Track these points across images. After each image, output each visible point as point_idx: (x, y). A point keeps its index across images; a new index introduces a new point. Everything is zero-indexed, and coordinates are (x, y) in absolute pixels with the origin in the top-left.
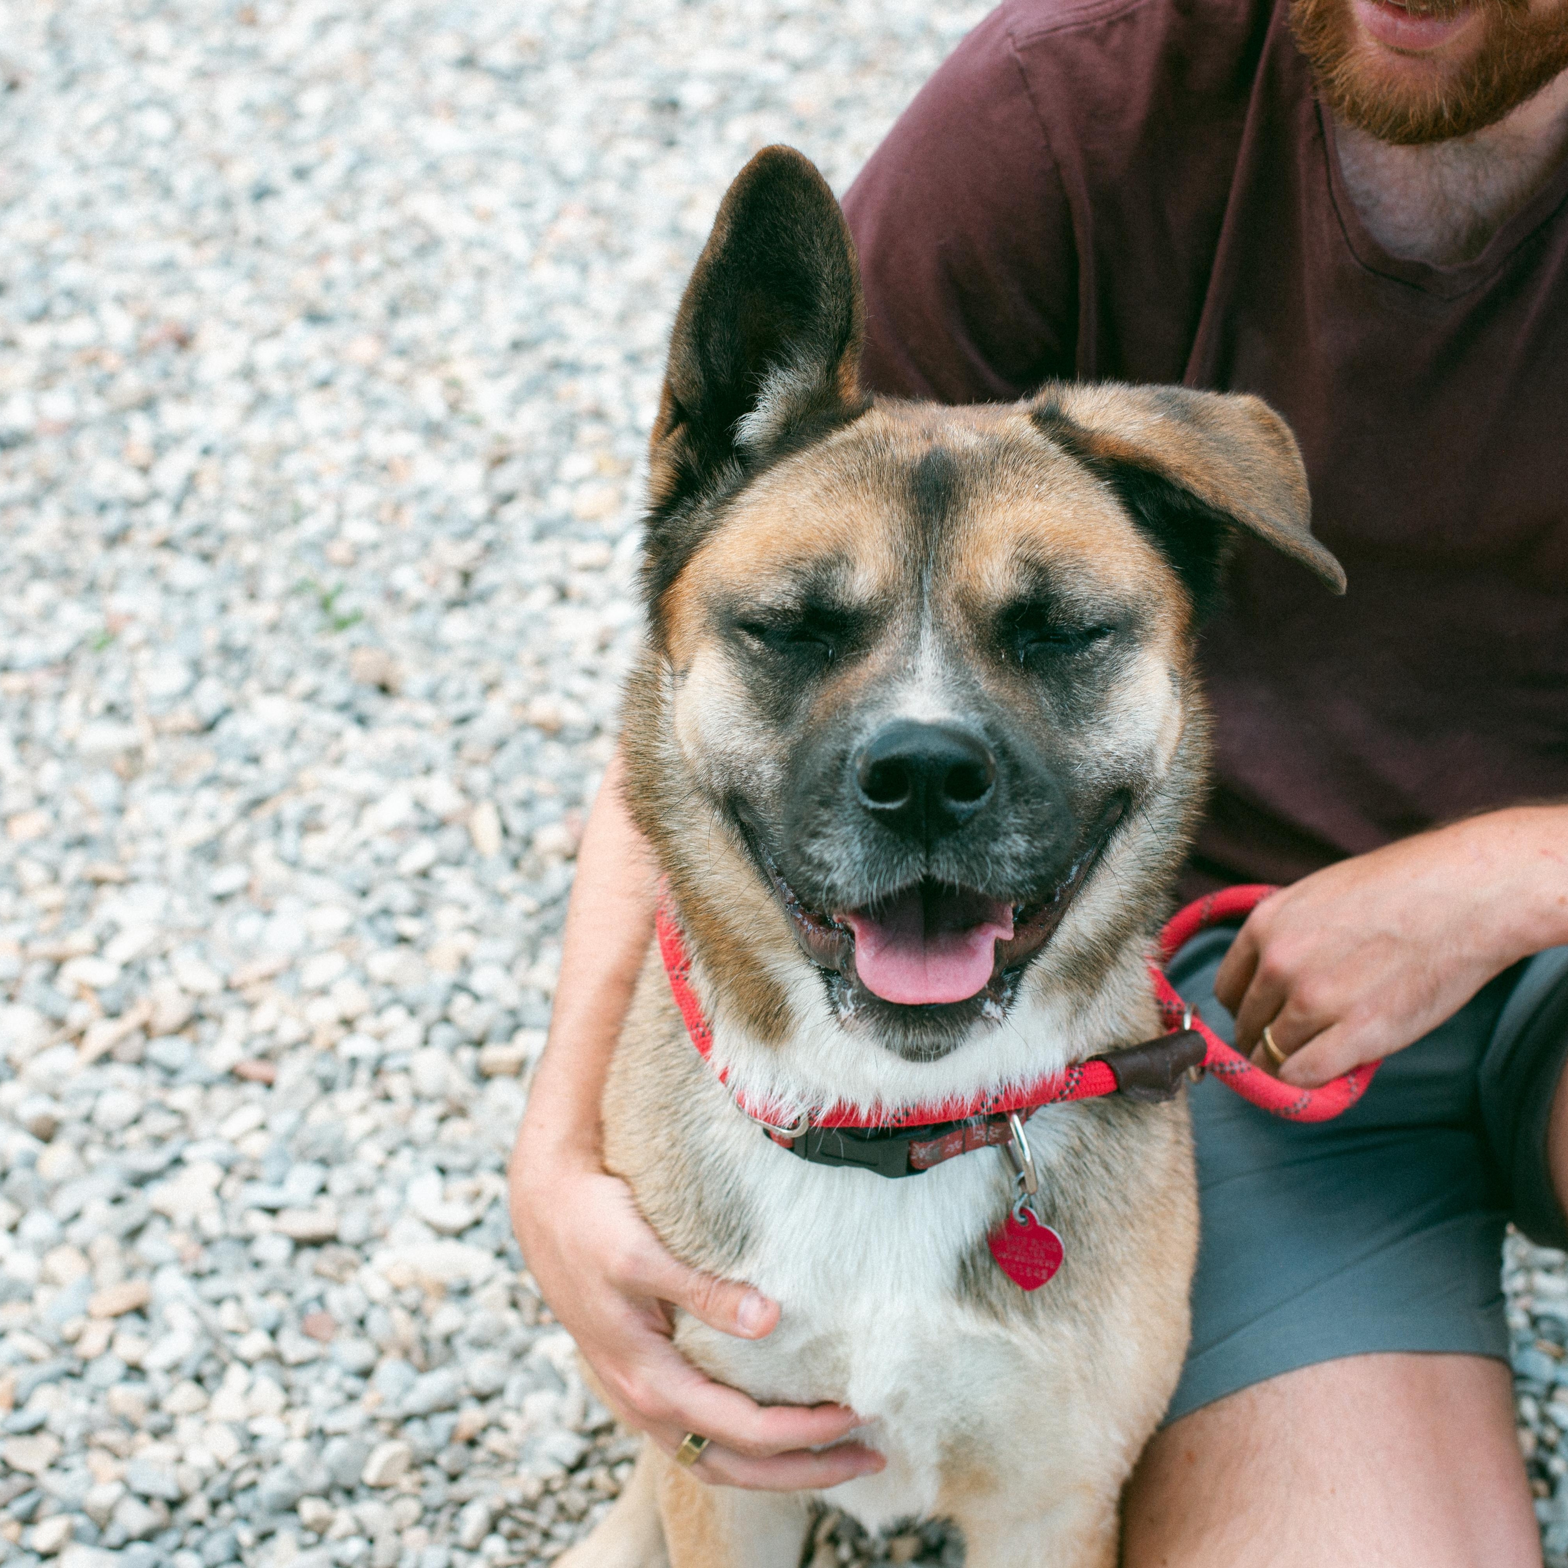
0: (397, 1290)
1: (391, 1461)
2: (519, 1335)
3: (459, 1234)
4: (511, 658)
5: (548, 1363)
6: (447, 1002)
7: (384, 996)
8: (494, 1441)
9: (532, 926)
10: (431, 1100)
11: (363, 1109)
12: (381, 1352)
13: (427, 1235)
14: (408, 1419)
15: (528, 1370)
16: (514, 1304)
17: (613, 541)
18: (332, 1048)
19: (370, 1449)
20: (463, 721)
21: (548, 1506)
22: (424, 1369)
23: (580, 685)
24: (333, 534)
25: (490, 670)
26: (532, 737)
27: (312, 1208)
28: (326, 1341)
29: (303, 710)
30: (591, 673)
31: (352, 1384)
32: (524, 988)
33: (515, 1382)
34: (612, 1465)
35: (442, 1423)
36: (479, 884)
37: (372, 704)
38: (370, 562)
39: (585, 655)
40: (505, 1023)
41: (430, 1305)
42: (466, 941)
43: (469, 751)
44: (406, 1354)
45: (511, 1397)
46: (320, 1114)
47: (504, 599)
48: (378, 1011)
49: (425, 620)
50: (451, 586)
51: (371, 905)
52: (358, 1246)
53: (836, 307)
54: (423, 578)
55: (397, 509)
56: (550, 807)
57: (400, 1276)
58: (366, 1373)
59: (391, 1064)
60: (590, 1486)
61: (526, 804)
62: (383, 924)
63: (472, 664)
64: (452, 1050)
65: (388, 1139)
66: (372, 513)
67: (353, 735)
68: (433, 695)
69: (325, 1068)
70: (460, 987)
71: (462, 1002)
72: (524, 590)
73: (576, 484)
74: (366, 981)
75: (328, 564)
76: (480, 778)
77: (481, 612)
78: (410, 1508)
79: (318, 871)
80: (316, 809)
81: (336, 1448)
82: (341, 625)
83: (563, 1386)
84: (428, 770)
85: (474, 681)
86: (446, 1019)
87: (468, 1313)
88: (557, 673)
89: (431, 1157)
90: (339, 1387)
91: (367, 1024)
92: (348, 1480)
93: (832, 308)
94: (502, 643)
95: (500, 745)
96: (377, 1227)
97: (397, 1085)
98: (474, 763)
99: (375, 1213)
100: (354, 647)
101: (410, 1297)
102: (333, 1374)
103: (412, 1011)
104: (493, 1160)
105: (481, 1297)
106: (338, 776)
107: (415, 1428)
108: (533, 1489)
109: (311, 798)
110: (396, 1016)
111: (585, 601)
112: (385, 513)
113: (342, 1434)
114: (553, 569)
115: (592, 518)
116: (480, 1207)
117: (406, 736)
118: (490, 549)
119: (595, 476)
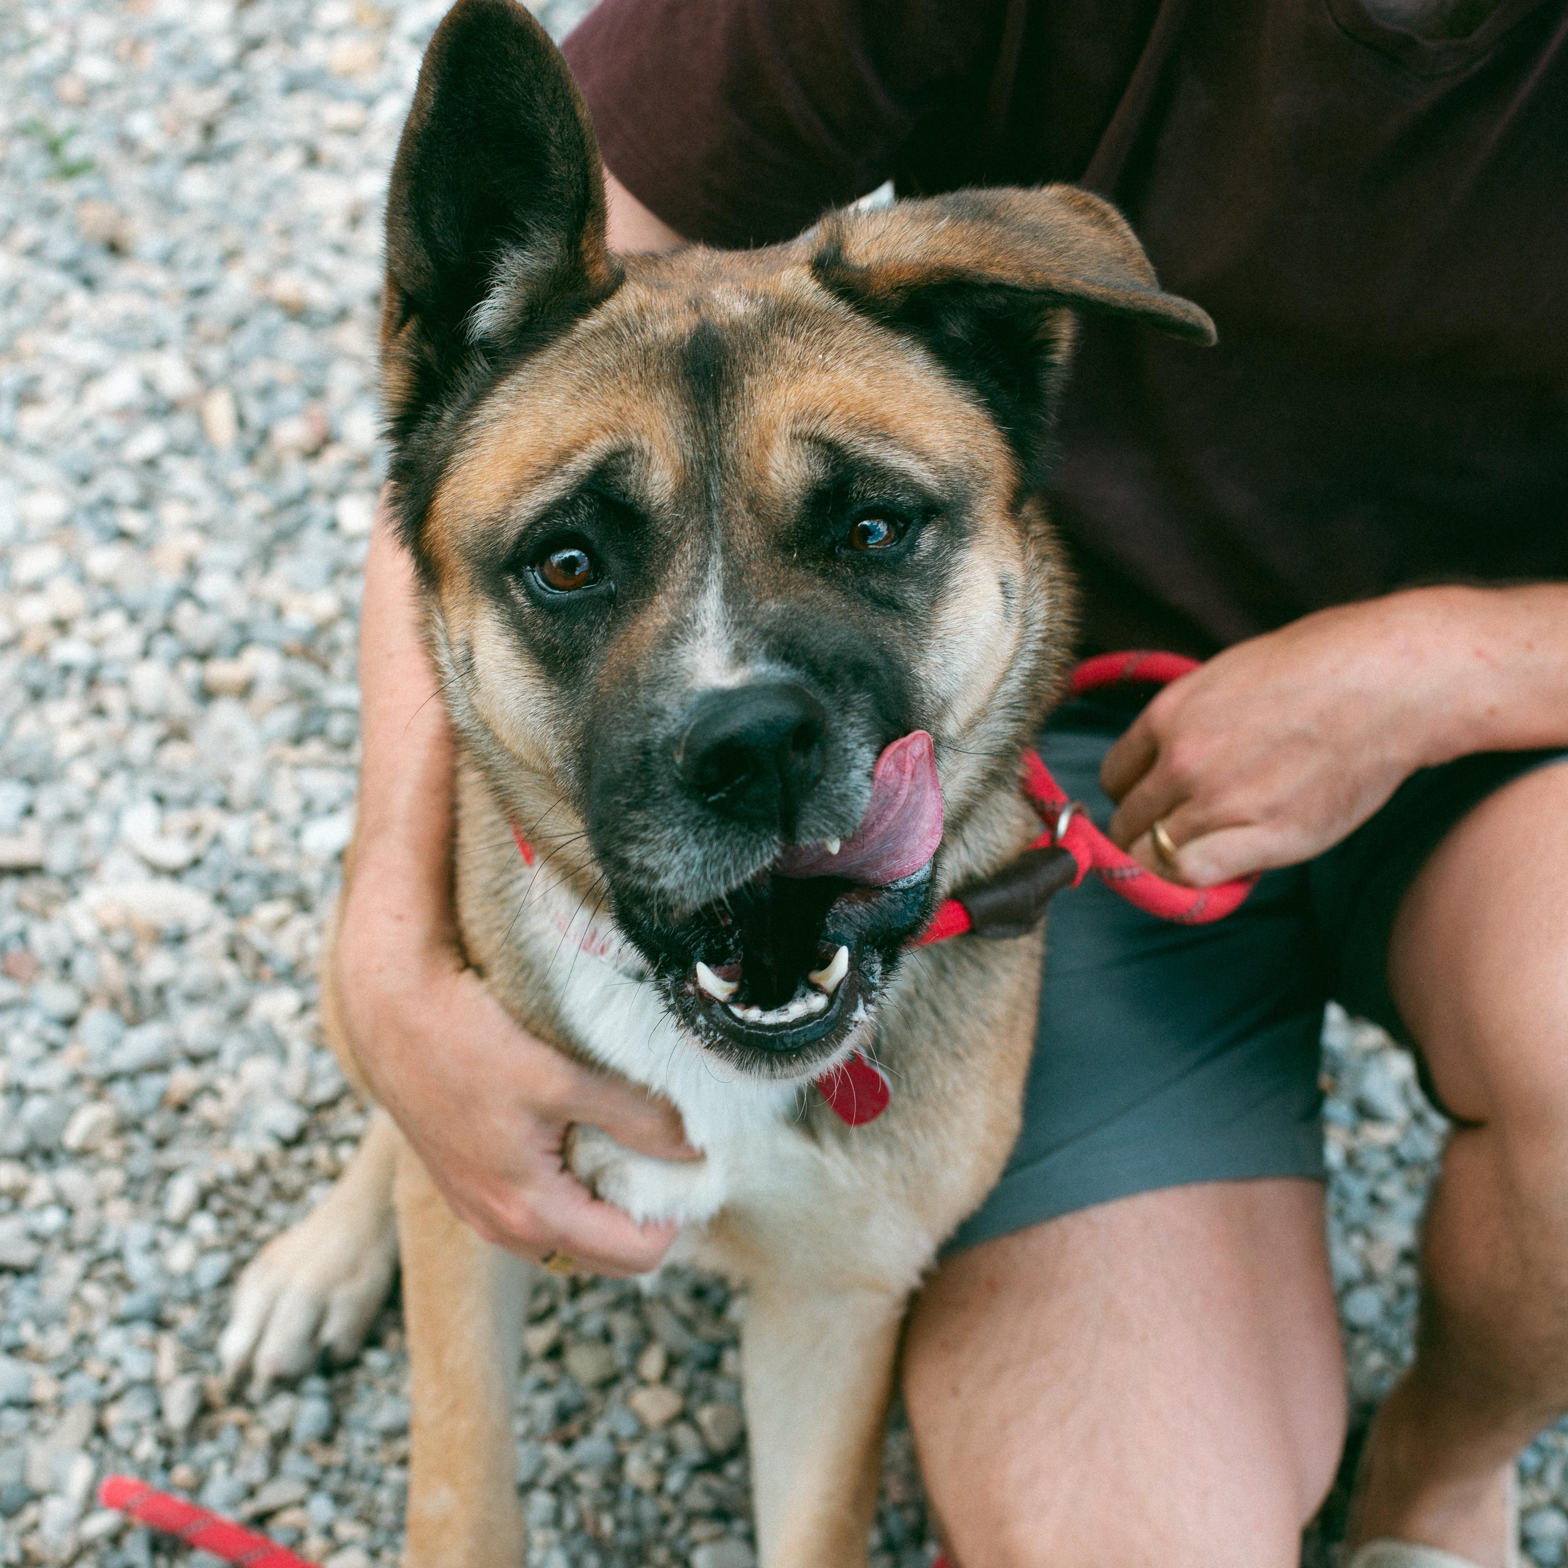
0: (106, 931)
1: (93, 1129)
2: (237, 991)
3: (176, 874)
4: (253, 225)
6: (170, 609)
7: (102, 597)
8: (207, 1108)
9: (266, 531)
10: (152, 718)
11: (76, 724)
12: (87, 999)
13: (140, 874)
14: (112, 1078)
15: (246, 1032)
16: (233, 955)
17: (370, 102)
18: (42, 653)
19: (71, 1111)
20: (199, 292)
21: (262, 1184)
22: (134, 1021)
23: (327, 262)
24: (65, 67)
25: (231, 236)
26: (274, 318)
27: (17, 833)
28: (29, 983)
29: (23, 267)
30: (340, 250)
31: (55, 1033)
32: (254, 599)
33: (232, 1046)
34: (335, 1142)
35: (152, 1084)
36: (211, 478)
37: (99, 264)
38: (105, 104)
39: (334, 228)
40: (231, 638)
41: (142, 950)
42: (192, 542)
43: (206, 327)
44: (114, 1003)
45: (228, 1059)
46: (27, 726)
47: (248, 158)
48: (95, 613)
49: (161, 175)
50: (192, 140)
51: (92, 494)
52: (66, 879)
54: (162, 127)
55: (136, 46)
56: (290, 398)
57: (111, 916)
58: (70, 1022)
59: (108, 674)
60: (310, 1165)
61: (266, 392)
62: (105, 518)
63: (212, 229)
64: (174, 664)
65: (103, 759)
66: (107, 48)
67: (78, 299)
68: (168, 260)
69: (35, 675)
70: (186, 594)
71: (186, 612)
72: (271, 150)
73: (332, 34)
74: (83, 578)
75: (57, 102)
76: (215, 359)
77: (224, 170)
78: (114, 1178)
79: (37, 451)
80: (35, 380)
81: (35, 1107)
82: (70, 172)
83: (282, 1052)
84: (159, 345)
85: (213, 249)
86: (168, 629)
87: (182, 962)
88: (301, 244)
89: (146, 783)
90: (39, 1037)
91: (83, 628)
92: (46, 1141)
94: (245, 207)
95: (238, 324)
96: (88, 857)
97: (113, 699)
98: (210, 340)
99: (84, 842)
100: (83, 199)
101: (120, 940)
102: (33, 1021)
103: (133, 616)
104: (213, 792)
105: (196, 946)
106: (60, 344)
107: (121, 1091)
108: (247, 1164)
109: (32, 366)
110: (113, 621)
111: (336, 168)
112: (124, 49)
113: (42, 1091)
114: (303, 128)
115: (348, 74)
116: (200, 845)
117: (136, 304)
118: (236, 100)
119: (353, 26)
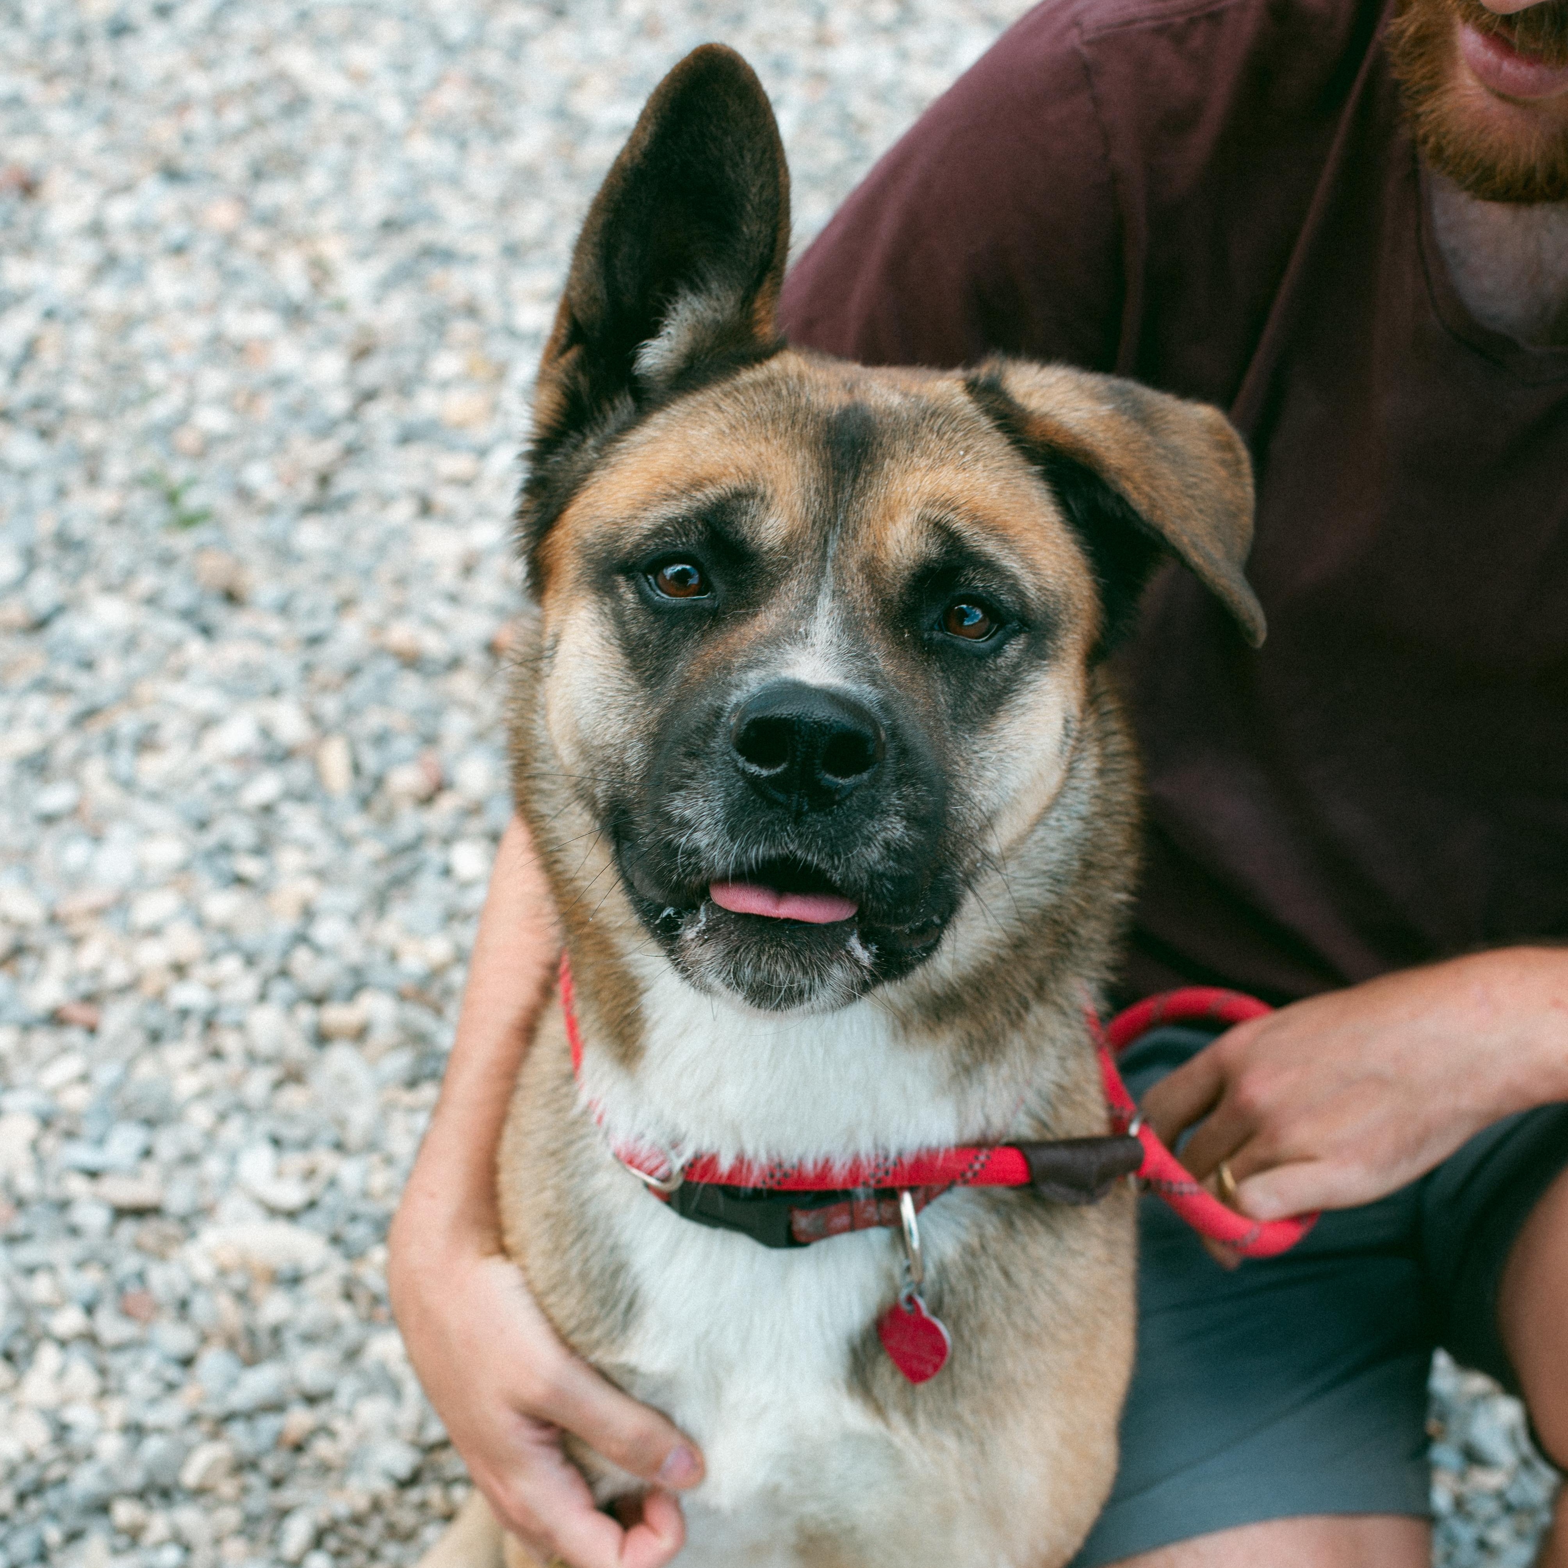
0: (223, 1272)
1: (211, 1468)
2: (352, 1333)
3: (291, 1215)
4: (367, 574)
5: (382, 1367)
6: (286, 954)
7: (219, 942)
8: (323, 1448)
9: (380, 877)
10: (269, 1061)
11: (194, 1066)
12: (204, 1339)
13: (256, 1215)
14: (229, 1418)
15: (361, 1373)
16: (348, 1297)
17: (482, 452)
18: (160, 998)
19: (188, 1450)
20: (315, 641)
21: (377, 1524)
22: (251, 1361)
23: (441, 611)
24: (183, 418)
25: (346, 586)
26: (388, 666)
27: (135, 1175)
28: (147, 1322)
29: (142, 616)
30: (453, 599)
31: (173, 1373)
32: (370, 943)
33: (347, 1387)
34: (448, 1483)
35: (269, 1425)
36: (327, 824)
37: (216, 613)
38: (222, 455)
39: (447, 578)
40: (347, 983)
41: (259, 1291)
42: (307, 887)
43: (323, 674)
44: (231, 1343)
45: (342, 1400)
46: (146, 1069)
47: (362, 509)
48: (213, 957)
49: (277, 525)
50: (307, 490)
51: (210, 839)
52: (184, 1220)
53: (759, 232)
54: (279, 478)
55: (253, 397)
56: (404, 745)
57: (228, 1257)
58: (187, 1362)
59: (226, 1017)
60: (423, 1506)
61: (381, 739)
62: (223, 863)
63: (327, 578)
64: (290, 1007)
65: (219, 1102)
66: (225, 400)
67: (195, 648)
68: (284, 609)
69: (154, 1018)
70: (301, 938)
71: (302, 957)
72: (385, 500)
73: (444, 385)
74: (201, 923)
75: (174, 452)
76: (330, 707)
77: (339, 520)
78: (230, 1517)
79: (155, 797)
80: (153, 728)
81: (154, 1446)
82: (189, 521)
83: (396, 1392)
84: (275, 692)
85: (329, 597)
86: (284, 973)
87: (299, 1302)
88: (416, 593)
89: (264, 1126)
90: (156, 1376)
91: (201, 972)
92: (165, 1479)
93: (755, 234)
94: (360, 556)
95: (353, 672)
96: (206, 1198)
97: (230, 1042)
98: (324, 688)
99: (202, 1184)
100: (201, 549)
101: (237, 1281)
102: (151, 1360)
103: (250, 960)
104: (329, 1135)
105: (313, 1287)
106: (178, 692)
107: (237, 1431)
108: (362, 1503)
109: (150, 713)
110: (230, 965)
111: (449, 518)
112: (240, 401)
113: (160, 1430)
114: (417, 480)
115: (461, 426)
116: (315, 1188)
117: (252, 652)
118: (351, 451)
119: (465, 378)
